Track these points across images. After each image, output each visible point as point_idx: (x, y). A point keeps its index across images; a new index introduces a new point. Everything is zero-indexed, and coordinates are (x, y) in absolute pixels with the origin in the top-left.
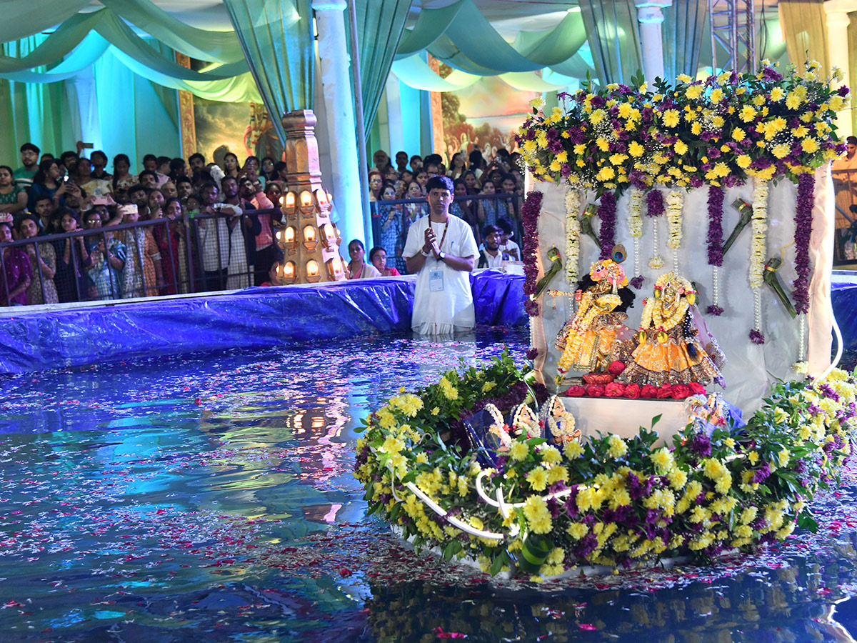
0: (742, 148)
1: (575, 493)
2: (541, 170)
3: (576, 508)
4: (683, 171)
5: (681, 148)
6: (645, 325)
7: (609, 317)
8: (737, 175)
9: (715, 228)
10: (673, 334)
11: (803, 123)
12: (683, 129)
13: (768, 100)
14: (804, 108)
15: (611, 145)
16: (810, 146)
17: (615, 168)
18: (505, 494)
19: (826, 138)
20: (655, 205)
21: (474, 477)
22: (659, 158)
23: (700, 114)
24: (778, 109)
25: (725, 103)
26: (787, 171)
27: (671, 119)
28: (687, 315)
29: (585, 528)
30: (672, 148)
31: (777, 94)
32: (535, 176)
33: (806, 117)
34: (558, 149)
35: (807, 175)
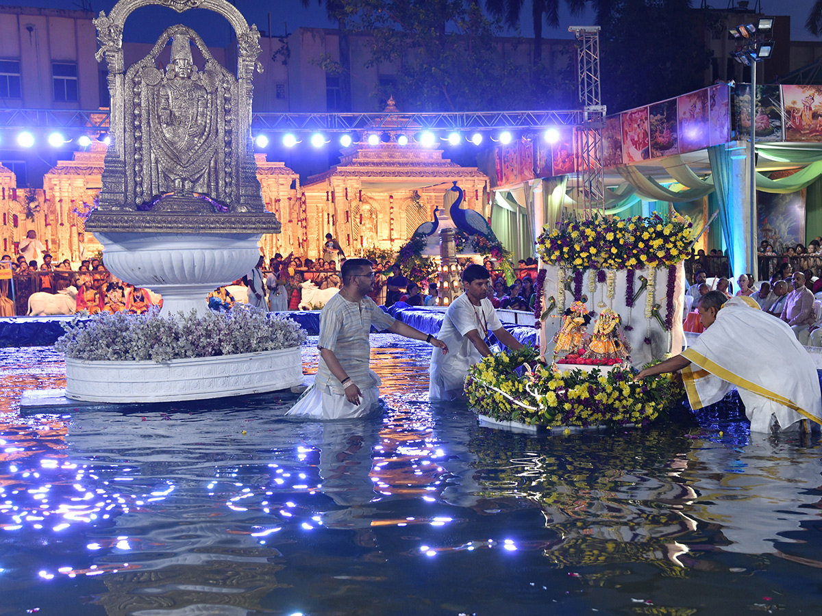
0: (642, 251)
1: (567, 391)
2: (546, 259)
3: (568, 397)
4: (615, 261)
5: (614, 250)
6: (596, 332)
7: (578, 328)
8: (640, 265)
9: (630, 289)
10: (608, 336)
11: (671, 242)
12: (616, 240)
13: (655, 230)
14: (671, 235)
15: (581, 248)
16: (674, 252)
17: (583, 259)
18: (538, 391)
19: (681, 249)
20: (602, 277)
21: (525, 385)
22: (603, 255)
23: (624, 235)
24: (659, 235)
25: (635, 230)
26: (664, 263)
27: (610, 237)
28: (615, 327)
29: (570, 406)
30: (610, 250)
31: (659, 228)
32: (544, 261)
33: (672, 239)
34: (556, 249)
35: (673, 265)
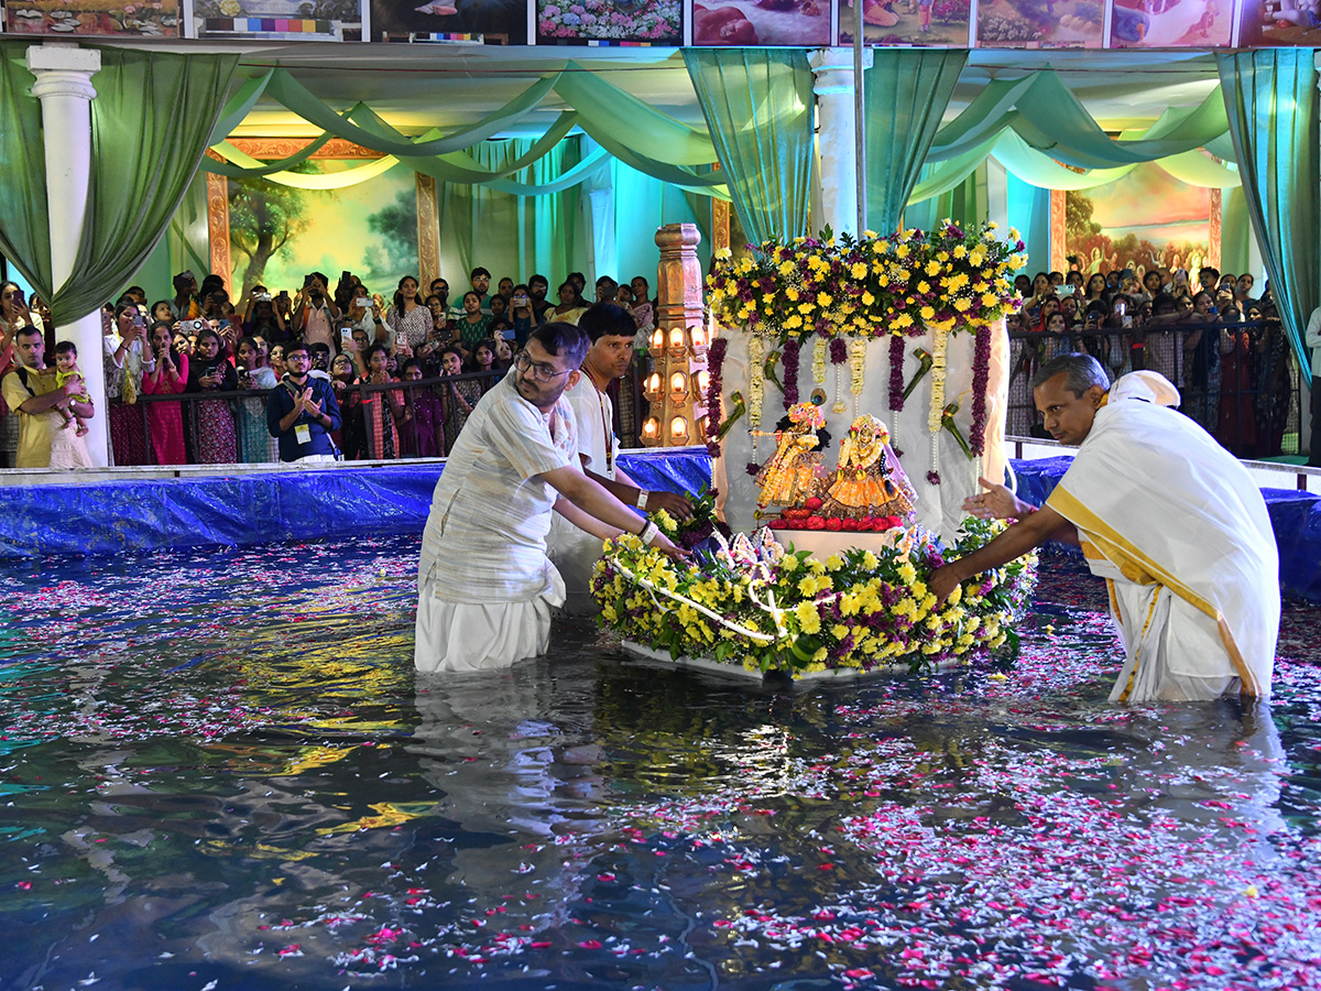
0: (924, 300)
1: (839, 599)
2: (728, 318)
3: (840, 612)
4: (868, 321)
5: (868, 299)
6: (844, 463)
7: (808, 456)
8: (918, 328)
9: (896, 375)
10: (870, 471)
11: (984, 279)
12: (871, 282)
13: (951, 257)
14: (985, 265)
15: (800, 294)
16: (990, 300)
17: (803, 316)
18: (777, 599)
19: (1003, 293)
20: (839, 353)
21: (747, 586)
22: (846, 309)
23: (887, 268)
24: (962, 266)
25: (912, 256)
26: (965, 323)
27: (859, 271)
28: (882, 454)
29: (846, 631)
30: (860, 298)
31: (960, 251)
32: (721, 323)
33: (987, 274)
34: (748, 298)
35: (984, 327)
